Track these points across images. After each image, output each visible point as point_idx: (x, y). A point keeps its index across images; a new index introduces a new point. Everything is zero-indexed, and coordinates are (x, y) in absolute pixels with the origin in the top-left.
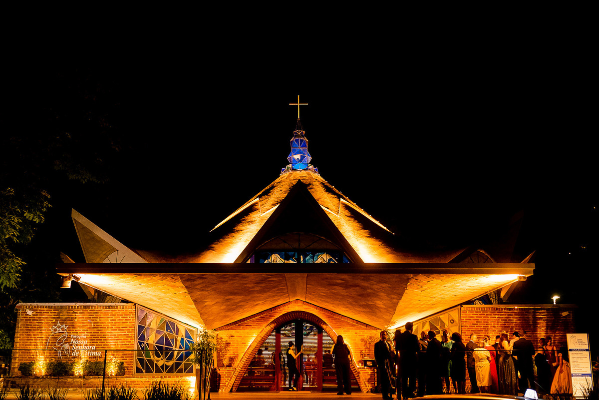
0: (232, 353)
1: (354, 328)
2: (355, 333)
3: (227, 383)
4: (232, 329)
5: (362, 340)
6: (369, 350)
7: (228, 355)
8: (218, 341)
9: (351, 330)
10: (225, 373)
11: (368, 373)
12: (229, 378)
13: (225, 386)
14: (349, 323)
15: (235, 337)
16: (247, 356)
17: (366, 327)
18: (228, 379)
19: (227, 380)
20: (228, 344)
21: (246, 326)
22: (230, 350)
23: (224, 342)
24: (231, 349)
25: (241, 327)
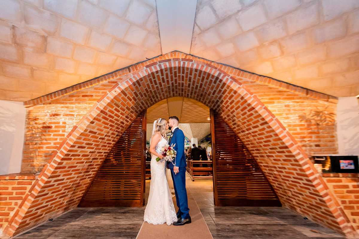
0: (52, 145)
1: (282, 97)
2: (286, 106)
3: (12, 214)
4: (57, 102)
5: (302, 118)
6: (318, 137)
7: (45, 149)
8: (29, 124)
9: (276, 101)
10: (10, 190)
11: (347, 187)
12: (19, 202)
13: (7, 220)
14: (271, 88)
15: (61, 116)
16: (65, 149)
17: (307, 94)
18: (16, 204)
19: (13, 206)
20: (47, 128)
21: (83, 96)
22: (50, 139)
23: (40, 126)
24: (52, 137)
25: (74, 98)
